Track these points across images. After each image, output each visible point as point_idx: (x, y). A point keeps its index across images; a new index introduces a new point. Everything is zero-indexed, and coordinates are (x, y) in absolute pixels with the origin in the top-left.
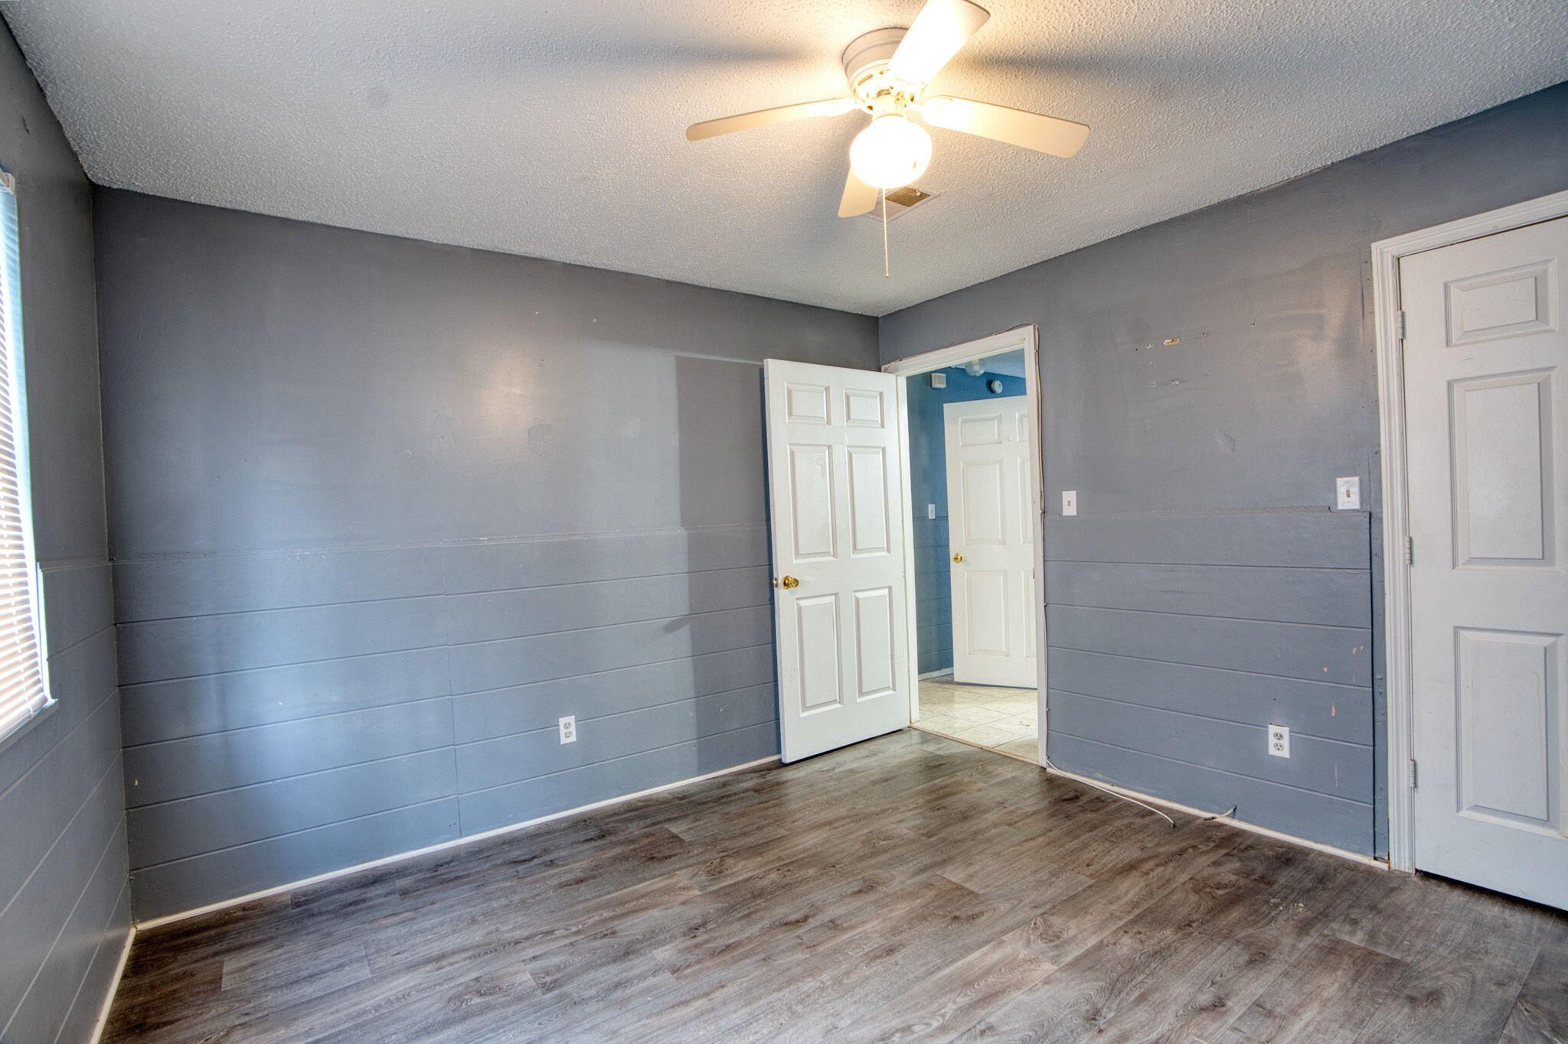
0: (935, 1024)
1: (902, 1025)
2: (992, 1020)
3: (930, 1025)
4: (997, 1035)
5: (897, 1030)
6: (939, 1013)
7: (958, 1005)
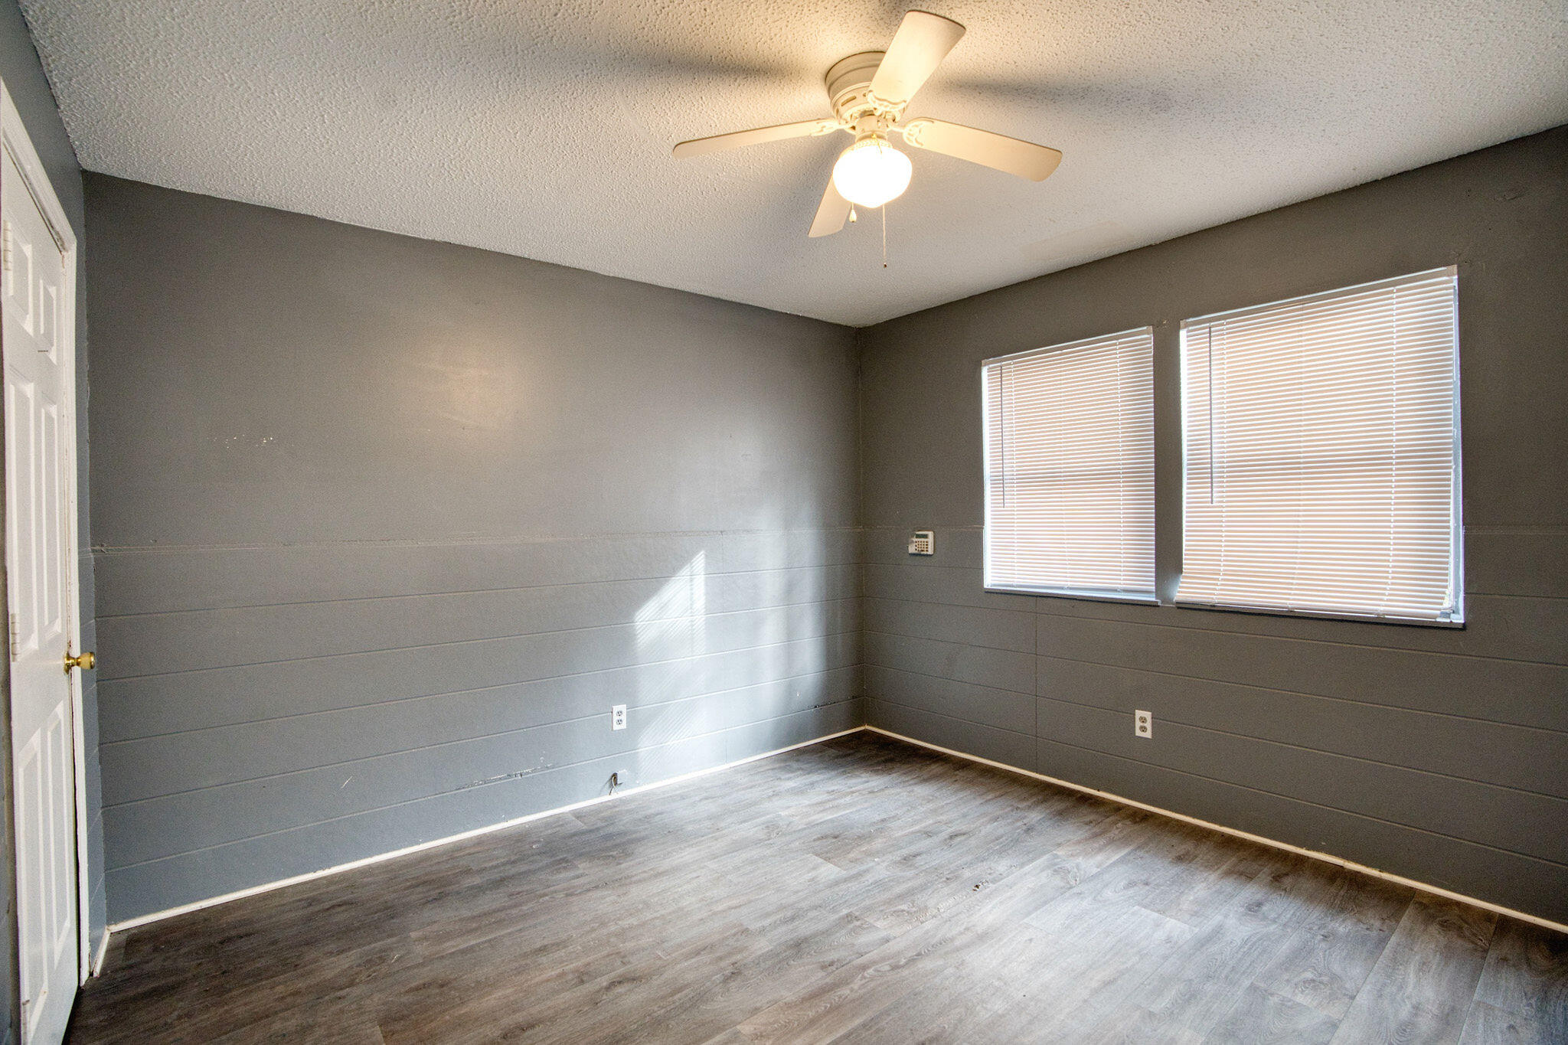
0: (871, 971)
1: (900, 970)
2: (821, 974)
3: (876, 970)
4: (819, 962)
5: (903, 966)
6: (867, 980)
7: (850, 986)
